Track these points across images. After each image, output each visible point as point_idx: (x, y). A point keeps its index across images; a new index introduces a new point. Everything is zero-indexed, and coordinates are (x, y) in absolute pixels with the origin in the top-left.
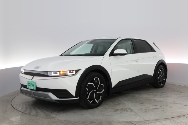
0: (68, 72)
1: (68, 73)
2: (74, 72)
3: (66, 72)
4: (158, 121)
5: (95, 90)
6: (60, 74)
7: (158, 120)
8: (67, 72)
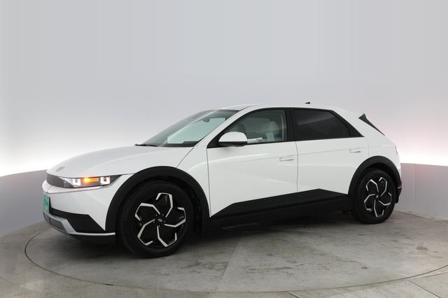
0: (102, 179)
1: (102, 182)
2: (108, 179)
3: (97, 180)
4: (350, 291)
5: (160, 220)
6: (82, 182)
7: (349, 288)
8: (100, 180)
